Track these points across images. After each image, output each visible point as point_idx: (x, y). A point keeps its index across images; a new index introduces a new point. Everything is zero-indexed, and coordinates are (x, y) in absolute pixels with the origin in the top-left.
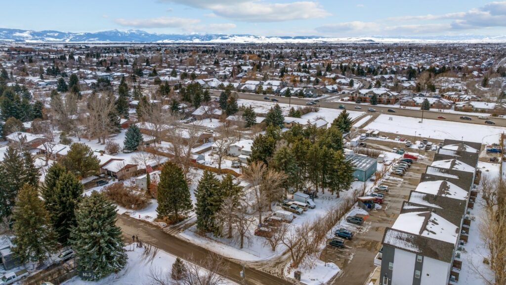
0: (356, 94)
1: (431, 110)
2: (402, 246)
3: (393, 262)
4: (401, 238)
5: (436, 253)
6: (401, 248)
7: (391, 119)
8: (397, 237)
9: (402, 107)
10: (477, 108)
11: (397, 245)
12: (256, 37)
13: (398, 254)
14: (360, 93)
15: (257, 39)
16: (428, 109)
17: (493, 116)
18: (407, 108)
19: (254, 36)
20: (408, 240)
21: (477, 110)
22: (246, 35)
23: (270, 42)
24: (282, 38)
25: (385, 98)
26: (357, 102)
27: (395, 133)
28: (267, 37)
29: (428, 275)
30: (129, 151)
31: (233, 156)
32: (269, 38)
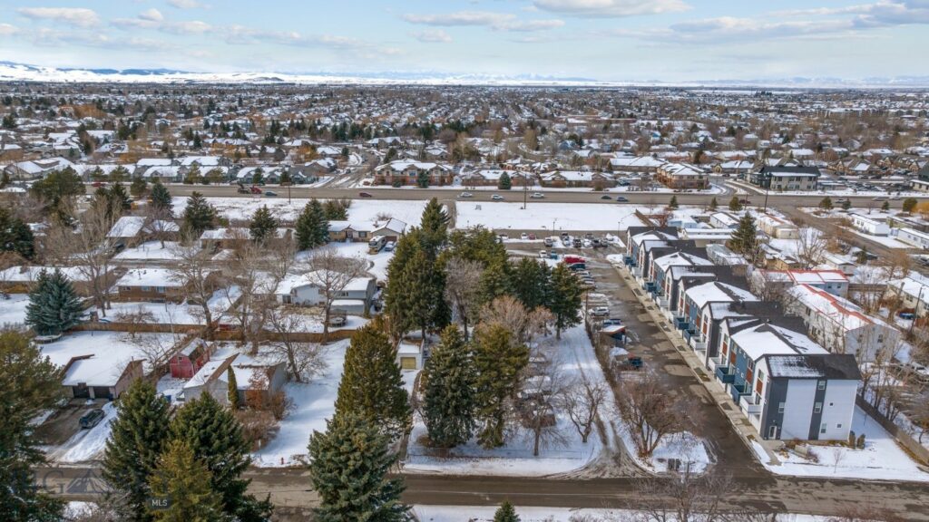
0: (388, 172)
1: (513, 188)
2: (797, 374)
3: (784, 401)
4: (790, 365)
5: (840, 371)
6: (794, 378)
7: (479, 208)
8: (785, 365)
9: (469, 188)
10: (570, 181)
11: (791, 375)
12: (31, 69)
13: (792, 389)
14: (393, 170)
15: (36, 72)
16: (509, 188)
17: (597, 190)
18: (477, 188)
19: (25, 66)
20: (800, 364)
21: (571, 184)
22: (9, 63)
23: (71, 80)
24: (95, 71)
25: (436, 175)
26: (394, 186)
27: (507, 228)
28: (62, 70)
29: (831, 404)
30: (55, 337)
31: (309, 307)
32: (65, 70)
